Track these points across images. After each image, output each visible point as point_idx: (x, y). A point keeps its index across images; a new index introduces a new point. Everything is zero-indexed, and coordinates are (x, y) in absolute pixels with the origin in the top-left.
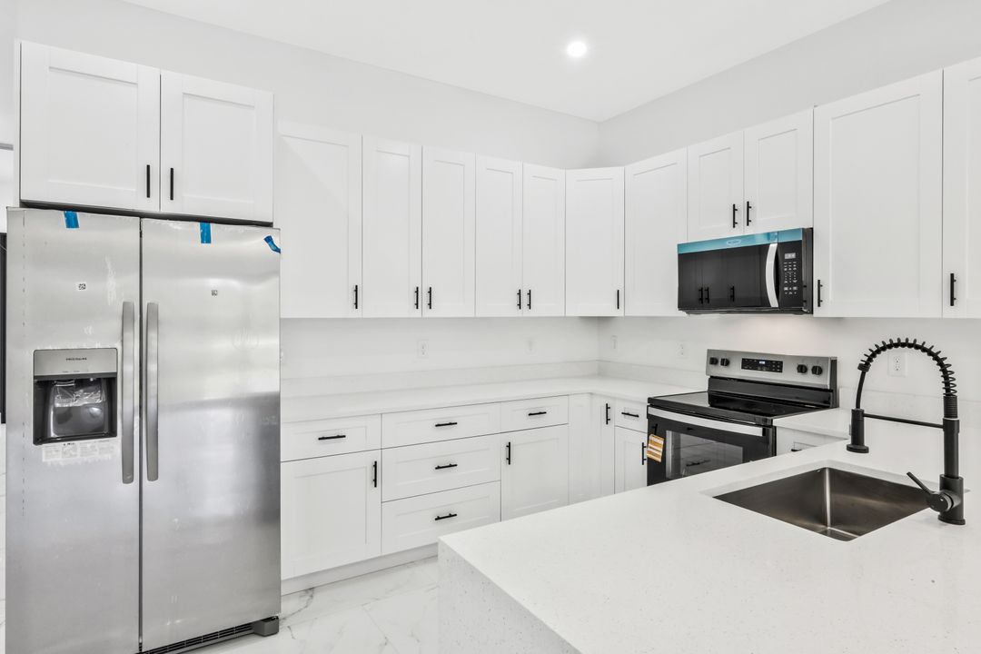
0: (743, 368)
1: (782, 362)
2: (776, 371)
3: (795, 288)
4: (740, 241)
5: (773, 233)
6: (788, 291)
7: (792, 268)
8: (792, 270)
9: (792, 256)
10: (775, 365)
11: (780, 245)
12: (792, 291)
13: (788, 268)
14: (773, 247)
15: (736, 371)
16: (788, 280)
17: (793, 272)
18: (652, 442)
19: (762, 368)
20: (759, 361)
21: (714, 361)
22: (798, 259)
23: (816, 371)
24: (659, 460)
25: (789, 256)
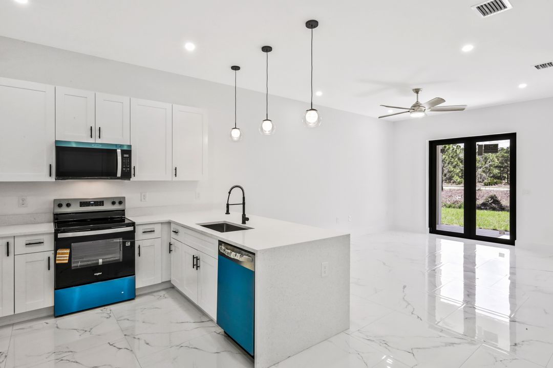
0: (80, 206)
1: (103, 201)
2: (100, 206)
3: (128, 169)
4: (101, 145)
5: (118, 144)
6: (125, 170)
7: (127, 160)
9: (127, 156)
10: (100, 203)
11: (122, 151)
13: (125, 160)
14: (119, 151)
16: (125, 165)
17: (127, 162)
18: (59, 254)
19: (92, 205)
20: (90, 202)
21: (60, 206)
22: (130, 157)
23: (120, 203)
24: (67, 261)
25: (125, 156)
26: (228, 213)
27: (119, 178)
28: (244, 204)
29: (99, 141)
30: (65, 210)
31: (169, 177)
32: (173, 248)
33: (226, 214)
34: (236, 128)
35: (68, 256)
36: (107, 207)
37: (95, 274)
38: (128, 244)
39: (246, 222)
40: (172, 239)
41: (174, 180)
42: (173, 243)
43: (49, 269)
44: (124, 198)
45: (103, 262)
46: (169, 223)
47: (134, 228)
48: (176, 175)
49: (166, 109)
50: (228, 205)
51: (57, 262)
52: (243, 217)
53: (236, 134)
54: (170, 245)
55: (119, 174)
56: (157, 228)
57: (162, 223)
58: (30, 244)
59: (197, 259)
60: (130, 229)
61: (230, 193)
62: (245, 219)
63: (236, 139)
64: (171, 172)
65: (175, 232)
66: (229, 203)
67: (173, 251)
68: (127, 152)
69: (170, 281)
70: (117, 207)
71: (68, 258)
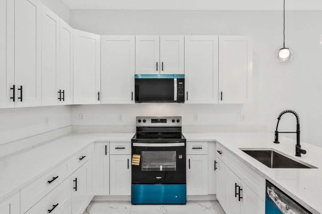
0: (152, 122)
1: (166, 119)
2: (164, 123)
3: (182, 94)
4: (163, 76)
5: (175, 75)
6: (180, 95)
7: (182, 87)
8: (181, 88)
9: (182, 83)
10: (164, 121)
11: (178, 79)
12: (182, 95)
13: (180, 87)
14: (175, 80)
15: (149, 124)
16: (180, 91)
17: (181, 89)
18: (134, 158)
19: (159, 122)
20: (158, 119)
21: (140, 121)
22: (184, 85)
23: (178, 121)
24: (138, 164)
25: (180, 83)
26: (276, 141)
27: (175, 102)
28: (298, 132)
29: (162, 73)
30: (142, 124)
31: (215, 100)
32: (217, 166)
33: (274, 142)
34: (284, 48)
35: (139, 160)
36: (169, 124)
37: (157, 178)
38: (181, 157)
39: (302, 154)
40: (217, 158)
41: (219, 103)
42: (218, 162)
43: (128, 168)
44: (181, 117)
45: (163, 168)
46: (215, 142)
47: (185, 144)
48: (222, 99)
49: (213, 41)
50: (277, 133)
51: (133, 164)
52: (297, 149)
53: (284, 54)
54: (215, 163)
55: (175, 99)
56: (205, 146)
57: (208, 142)
58: (118, 148)
59: (240, 190)
60: (182, 144)
61: (279, 119)
62: (299, 152)
63: (284, 60)
64: (217, 96)
65: (219, 152)
66: (279, 130)
67: (218, 169)
68: (181, 80)
69: (215, 195)
70: (175, 124)
71: (139, 162)
